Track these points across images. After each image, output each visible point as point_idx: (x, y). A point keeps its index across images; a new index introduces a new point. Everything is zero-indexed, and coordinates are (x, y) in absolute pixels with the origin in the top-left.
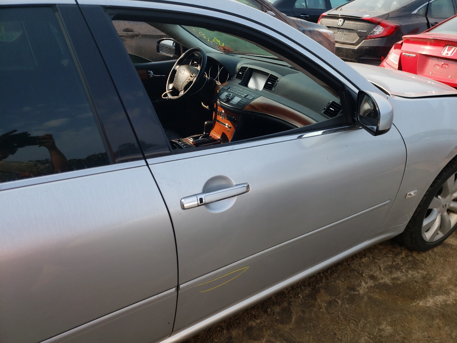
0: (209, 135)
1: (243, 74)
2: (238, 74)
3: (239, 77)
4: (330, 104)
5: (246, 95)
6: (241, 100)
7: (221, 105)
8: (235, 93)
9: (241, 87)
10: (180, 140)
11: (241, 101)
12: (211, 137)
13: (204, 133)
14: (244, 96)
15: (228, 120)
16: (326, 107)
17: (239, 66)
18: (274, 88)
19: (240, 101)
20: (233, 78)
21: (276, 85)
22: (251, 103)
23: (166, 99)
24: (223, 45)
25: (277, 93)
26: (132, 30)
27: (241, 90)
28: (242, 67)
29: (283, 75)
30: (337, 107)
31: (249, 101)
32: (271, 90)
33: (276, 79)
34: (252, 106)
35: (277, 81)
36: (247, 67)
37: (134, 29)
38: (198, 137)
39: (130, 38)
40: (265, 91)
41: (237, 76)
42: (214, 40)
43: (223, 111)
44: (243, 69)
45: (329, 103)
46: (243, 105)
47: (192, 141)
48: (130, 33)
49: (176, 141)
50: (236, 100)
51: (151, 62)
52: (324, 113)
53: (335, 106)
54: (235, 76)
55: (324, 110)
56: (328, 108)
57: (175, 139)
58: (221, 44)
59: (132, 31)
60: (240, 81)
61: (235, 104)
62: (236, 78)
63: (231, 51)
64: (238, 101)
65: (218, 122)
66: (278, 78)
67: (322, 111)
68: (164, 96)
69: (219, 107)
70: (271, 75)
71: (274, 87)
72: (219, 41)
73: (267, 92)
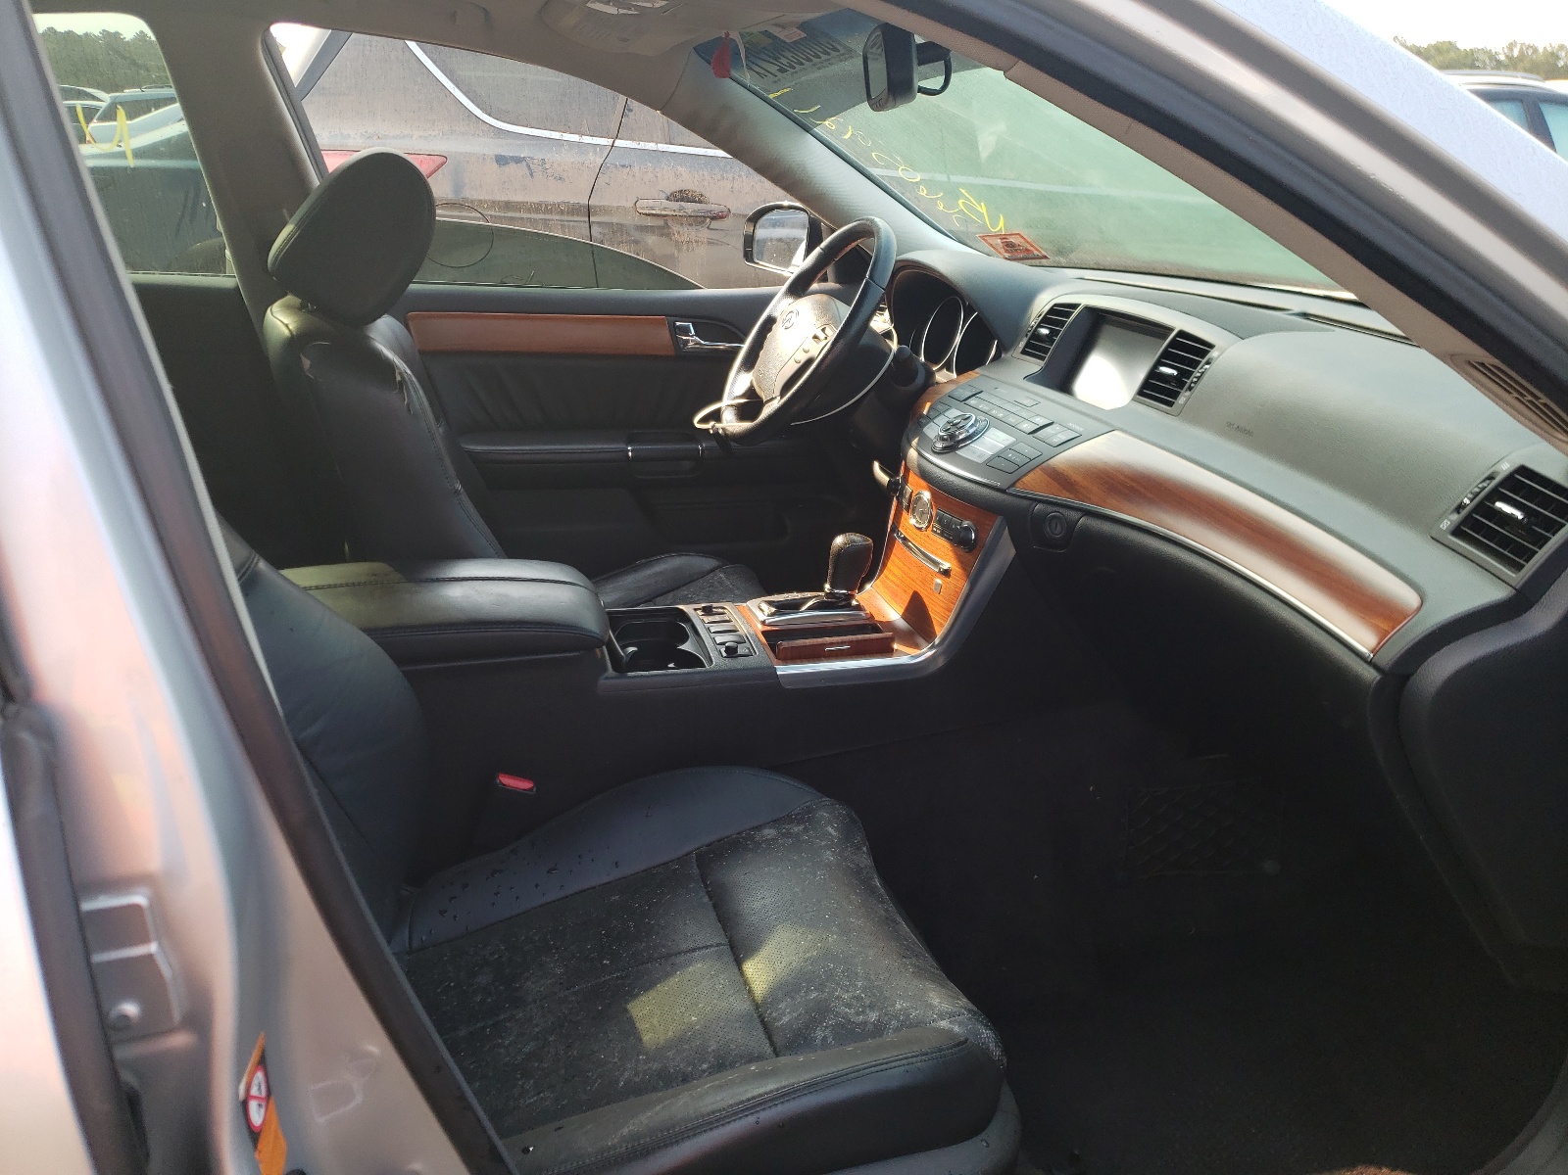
0: (852, 597)
1: (1054, 333)
2: (1036, 336)
3: (1035, 347)
4: (1498, 479)
5: (1041, 421)
6: (1013, 444)
7: (919, 466)
8: (994, 412)
9: (1027, 391)
10: (711, 607)
11: (1009, 448)
12: (859, 608)
13: (827, 586)
14: (1031, 427)
15: (942, 535)
16: (1472, 500)
17: (1042, 303)
18: (1188, 393)
19: (1004, 450)
20: (1009, 355)
21: (1199, 378)
22: (1052, 462)
23: (708, 430)
24: (1001, 224)
25: (1196, 419)
26: (702, 195)
27: (1025, 402)
28: (1056, 305)
29: (1242, 333)
30: (1546, 502)
31: (1047, 451)
32: (1170, 404)
33: (1203, 354)
34: (1059, 478)
35: (1204, 361)
36: (1074, 306)
37: (707, 194)
38: (795, 606)
39: (691, 225)
40: (1141, 408)
41: (1026, 346)
42: (960, 202)
43: (927, 496)
44: (1058, 313)
45: (1491, 478)
46: (1013, 468)
47: (762, 617)
48: (690, 208)
49: (696, 610)
50: (993, 442)
51: (701, 288)
52: (1457, 532)
53: (1532, 495)
54: (1022, 345)
55: (1455, 518)
56: (1481, 503)
57: (691, 603)
58: (994, 222)
59: (700, 202)
60: (1034, 366)
61: (980, 461)
62: (1024, 352)
63: (1036, 252)
64: (995, 450)
65: (902, 546)
66: (1211, 346)
67: (1440, 518)
68: (704, 420)
69: (912, 477)
70: (1182, 334)
71: (1190, 388)
72: (983, 209)
73: (1152, 414)
